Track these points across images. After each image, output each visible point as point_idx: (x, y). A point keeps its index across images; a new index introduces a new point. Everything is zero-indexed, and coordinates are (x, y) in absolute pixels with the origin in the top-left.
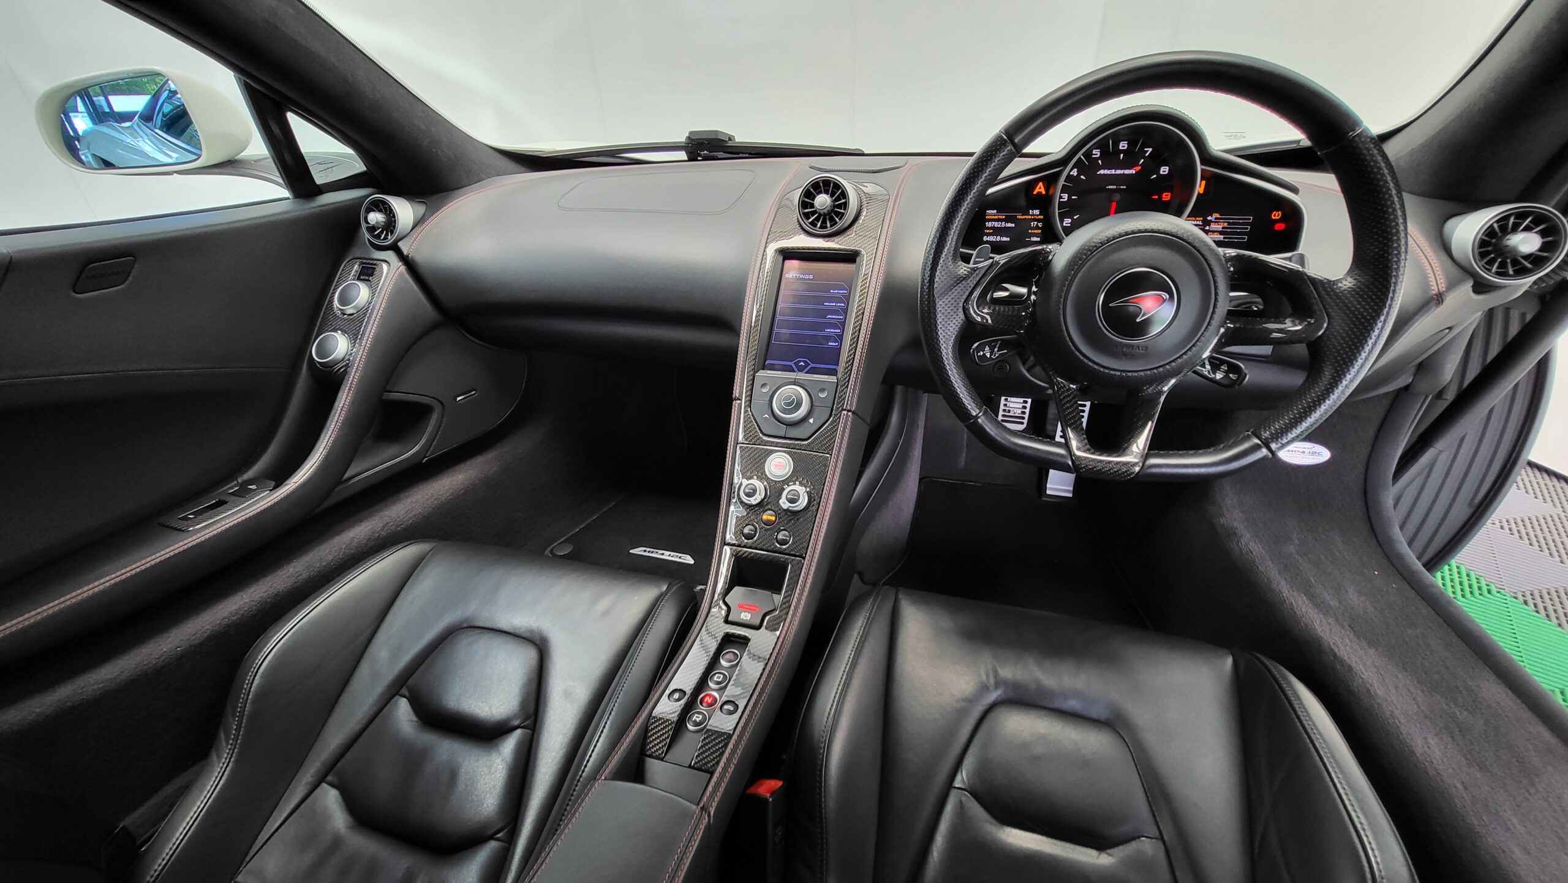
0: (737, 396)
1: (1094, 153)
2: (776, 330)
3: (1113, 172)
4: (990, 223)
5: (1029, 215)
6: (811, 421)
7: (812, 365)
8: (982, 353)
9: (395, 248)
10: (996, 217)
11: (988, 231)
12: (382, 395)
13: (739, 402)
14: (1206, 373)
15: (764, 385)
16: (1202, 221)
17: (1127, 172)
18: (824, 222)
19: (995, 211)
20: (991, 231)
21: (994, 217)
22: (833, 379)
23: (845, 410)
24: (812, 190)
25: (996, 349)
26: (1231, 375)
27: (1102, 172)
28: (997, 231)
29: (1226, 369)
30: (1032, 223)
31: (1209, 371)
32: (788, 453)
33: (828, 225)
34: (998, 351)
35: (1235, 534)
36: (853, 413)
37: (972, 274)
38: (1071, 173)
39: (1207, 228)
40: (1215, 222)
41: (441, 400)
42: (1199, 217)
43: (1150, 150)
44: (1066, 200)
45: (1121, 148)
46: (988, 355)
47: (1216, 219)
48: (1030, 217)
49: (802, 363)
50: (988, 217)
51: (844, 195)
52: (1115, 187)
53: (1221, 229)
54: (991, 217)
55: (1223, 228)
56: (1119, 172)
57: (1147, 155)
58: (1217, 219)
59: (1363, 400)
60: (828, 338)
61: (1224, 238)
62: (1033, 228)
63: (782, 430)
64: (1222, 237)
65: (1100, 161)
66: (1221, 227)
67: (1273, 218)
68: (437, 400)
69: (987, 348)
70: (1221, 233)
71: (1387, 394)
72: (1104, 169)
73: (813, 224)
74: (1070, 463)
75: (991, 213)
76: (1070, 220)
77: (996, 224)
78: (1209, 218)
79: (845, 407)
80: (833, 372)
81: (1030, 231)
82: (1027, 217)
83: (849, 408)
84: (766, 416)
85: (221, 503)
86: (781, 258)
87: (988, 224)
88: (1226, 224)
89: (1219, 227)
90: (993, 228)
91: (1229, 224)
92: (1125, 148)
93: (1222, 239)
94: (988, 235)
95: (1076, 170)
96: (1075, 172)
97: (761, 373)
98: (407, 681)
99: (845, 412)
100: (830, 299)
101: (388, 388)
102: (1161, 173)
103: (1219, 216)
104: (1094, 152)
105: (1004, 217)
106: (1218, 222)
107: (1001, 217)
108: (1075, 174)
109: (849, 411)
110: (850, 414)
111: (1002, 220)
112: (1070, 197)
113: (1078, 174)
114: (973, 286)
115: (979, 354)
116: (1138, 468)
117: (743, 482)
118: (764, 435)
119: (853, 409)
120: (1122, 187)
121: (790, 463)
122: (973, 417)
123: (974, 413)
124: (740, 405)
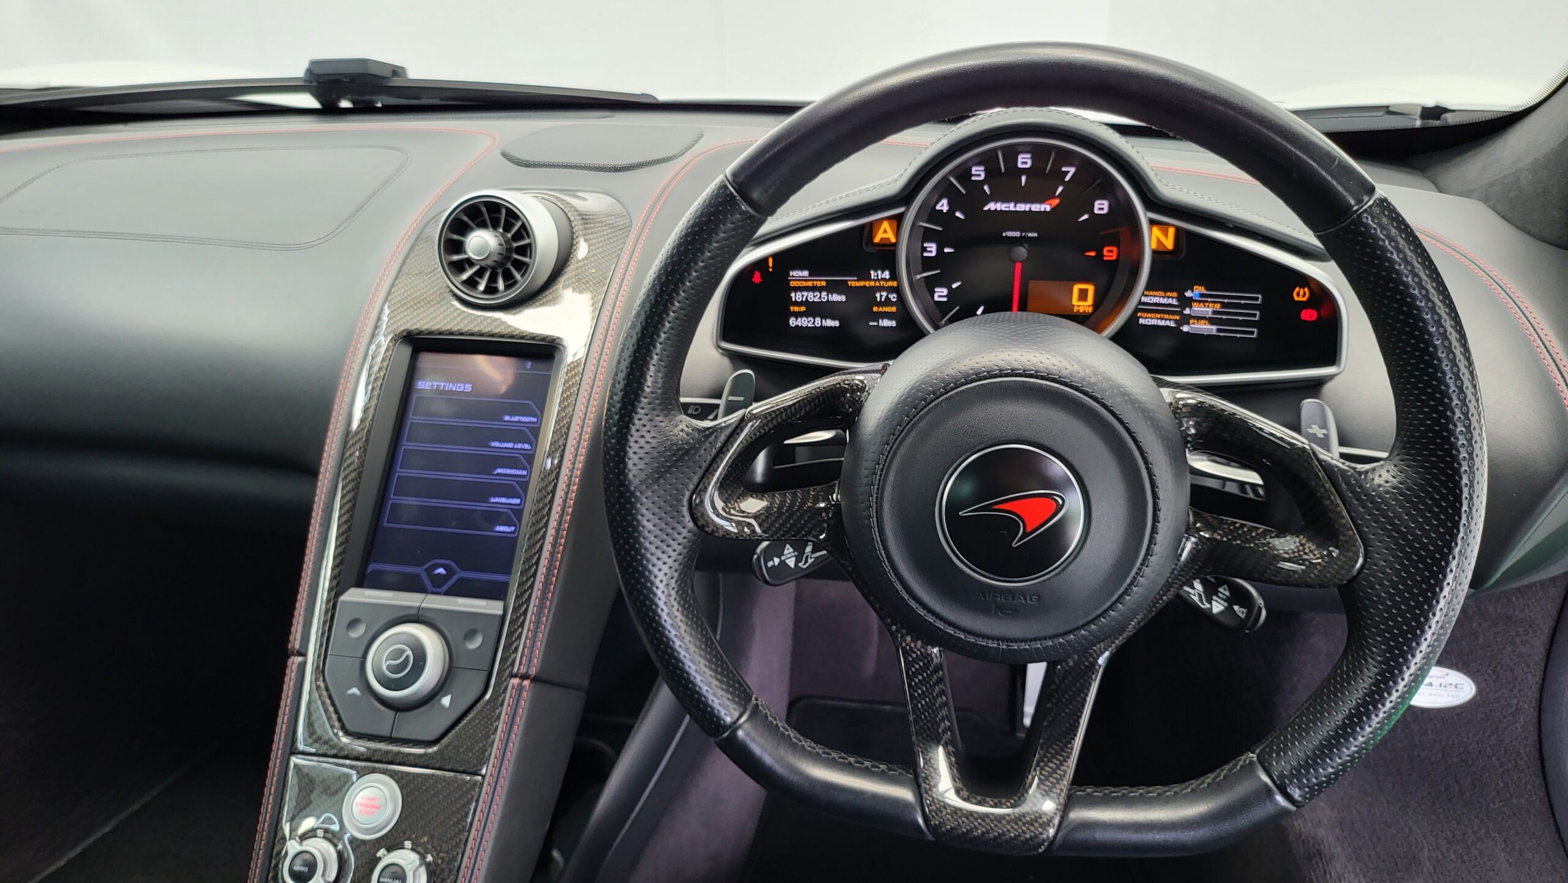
0: (297, 646)
1: (973, 172)
2: (393, 498)
3: (1011, 207)
4: (799, 294)
5: (869, 279)
6: (446, 701)
7: (462, 574)
8: (777, 561)
10: (810, 284)
11: (796, 309)
13: (300, 659)
14: (1196, 599)
15: (353, 623)
16: (1178, 299)
17: (1036, 207)
18: (493, 279)
19: (806, 273)
20: (803, 309)
21: (804, 284)
22: (494, 608)
23: (515, 676)
24: (465, 218)
25: (809, 549)
26: (1236, 608)
27: (992, 206)
28: (812, 309)
29: (1227, 593)
30: (878, 295)
31: (1200, 595)
32: (393, 775)
33: (501, 285)
34: (813, 552)
35: (1319, 853)
36: (535, 680)
37: (700, 442)
38: (938, 207)
39: (1187, 311)
40: (1200, 302)
42: (1172, 291)
43: (1072, 170)
44: (934, 254)
45: (1020, 165)
46: (791, 563)
47: (1202, 295)
48: (872, 284)
49: (441, 571)
50: (793, 284)
51: (524, 231)
52: (1017, 234)
53: (1210, 315)
54: (799, 284)
55: (1214, 312)
56: (1022, 207)
57: (1067, 178)
58: (1203, 299)
59: (1518, 589)
60: (495, 517)
61: (1219, 330)
62: (881, 304)
63: (385, 721)
64: (1214, 328)
65: (986, 188)
66: (1210, 310)
67: (1296, 299)
69: (788, 550)
70: (1212, 321)
71: (1553, 579)
72: (996, 201)
73: (471, 283)
74: (920, 821)
75: (799, 275)
76: (945, 291)
77: (812, 297)
78: (1188, 294)
79: (515, 670)
80: (496, 592)
81: (875, 309)
82: (867, 284)
83: (523, 670)
84: (355, 691)
86: (406, 351)
87: (797, 296)
88: (1218, 307)
89: (1207, 310)
90: (806, 303)
91: (1224, 305)
92: (1029, 165)
93: (1214, 333)
94: (798, 315)
95: (945, 201)
96: (943, 206)
97: (354, 595)
99: (515, 681)
100: (503, 435)
102: (1096, 211)
103: (1204, 291)
104: (974, 170)
105: (824, 284)
106: (1204, 302)
107: (818, 284)
108: (945, 209)
109: (524, 677)
110: (526, 683)
111: (820, 289)
112: (940, 250)
113: (952, 211)
114: (704, 465)
115: (770, 564)
116: (1052, 831)
117: (293, 847)
118: (347, 733)
119: (533, 671)
120: (1030, 235)
121: (394, 799)
122: (726, 728)
123: (728, 720)
124: (302, 667)
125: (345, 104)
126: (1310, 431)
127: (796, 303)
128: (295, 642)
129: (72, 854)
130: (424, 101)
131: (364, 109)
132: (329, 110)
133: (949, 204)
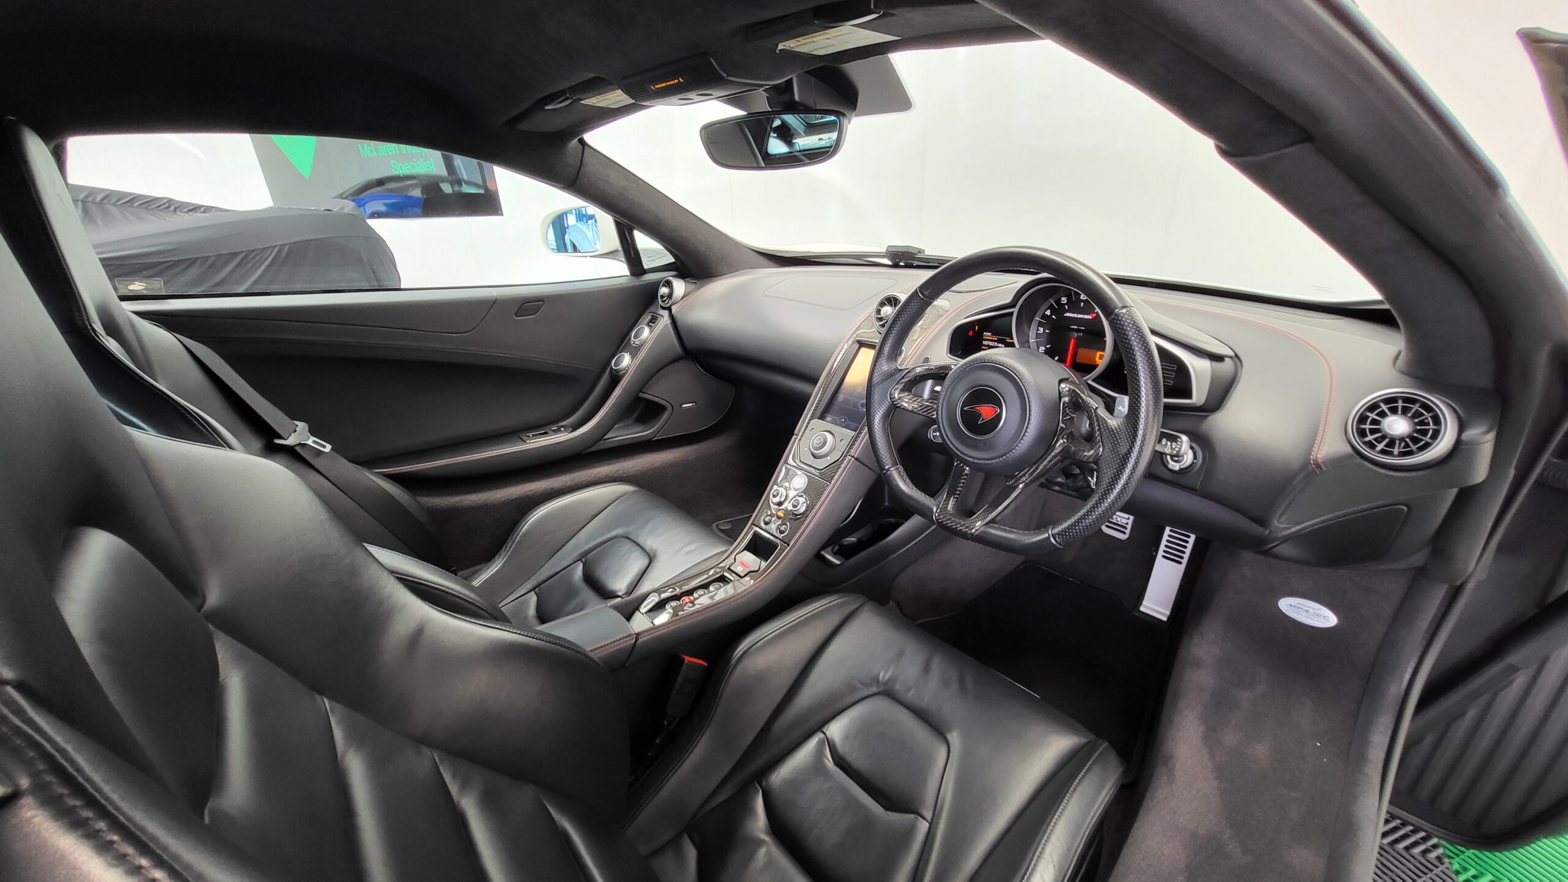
2: (838, 395)
3: (1075, 315)
4: (986, 342)
6: (829, 458)
7: (845, 422)
9: (669, 309)
10: (991, 338)
11: (984, 348)
12: (638, 394)
13: (796, 436)
15: (812, 429)
17: (1086, 317)
19: (990, 334)
20: (987, 348)
21: (989, 338)
22: (851, 434)
27: (1067, 314)
28: (990, 349)
32: (807, 475)
37: (897, 373)
38: (1046, 313)
41: (672, 404)
44: (1042, 332)
45: (1081, 299)
49: (843, 420)
50: (984, 337)
52: (1076, 327)
54: (987, 338)
56: (1080, 316)
63: (811, 460)
65: (1066, 307)
68: (670, 404)
72: (1070, 313)
73: (883, 326)
75: (987, 334)
76: (1044, 348)
77: (991, 344)
79: (850, 455)
80: (854, 429)
83: (853, 454)
84: (806, 449)
85: (546, 433)
86: (858, 346)
87: (985, 343)
90: (989, 346)
92: (1085, 299)
94: (984, 350)
95: (1049, 311)
96: (1048, 313)
97: (814, 421)
98: (587, 554)
101: (643, 391)
104: (1063, 299)
105: (996, 339)
107: (994, 339)
109: (853, 457)
110: (853, 459)
111: (995, 341)
112: (1044, 331)
113: (1051, 315)
114: (897, 381)
115: (935, 434)
116: (973, 531)
117: (775, 487)
118: (800, 461)
119: (856, 456)
120: (1082, 328)
121: (805, 484)
122: (884, 470)
123: (886, 468)
124: (797, 438)
125: (902, 264)
126: (1119, 408)
127: (985, 346)
128: (796, 432)
129: (745, 516)
130: (931, 264)
131: (908, 266)
132: (896, 266)
133: (1051, 312)
